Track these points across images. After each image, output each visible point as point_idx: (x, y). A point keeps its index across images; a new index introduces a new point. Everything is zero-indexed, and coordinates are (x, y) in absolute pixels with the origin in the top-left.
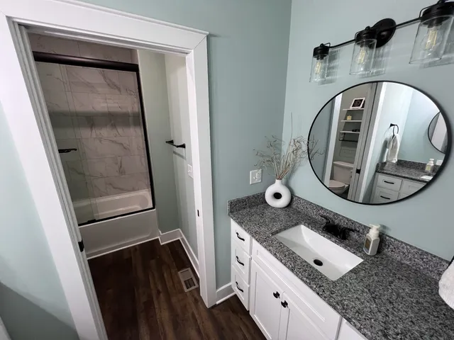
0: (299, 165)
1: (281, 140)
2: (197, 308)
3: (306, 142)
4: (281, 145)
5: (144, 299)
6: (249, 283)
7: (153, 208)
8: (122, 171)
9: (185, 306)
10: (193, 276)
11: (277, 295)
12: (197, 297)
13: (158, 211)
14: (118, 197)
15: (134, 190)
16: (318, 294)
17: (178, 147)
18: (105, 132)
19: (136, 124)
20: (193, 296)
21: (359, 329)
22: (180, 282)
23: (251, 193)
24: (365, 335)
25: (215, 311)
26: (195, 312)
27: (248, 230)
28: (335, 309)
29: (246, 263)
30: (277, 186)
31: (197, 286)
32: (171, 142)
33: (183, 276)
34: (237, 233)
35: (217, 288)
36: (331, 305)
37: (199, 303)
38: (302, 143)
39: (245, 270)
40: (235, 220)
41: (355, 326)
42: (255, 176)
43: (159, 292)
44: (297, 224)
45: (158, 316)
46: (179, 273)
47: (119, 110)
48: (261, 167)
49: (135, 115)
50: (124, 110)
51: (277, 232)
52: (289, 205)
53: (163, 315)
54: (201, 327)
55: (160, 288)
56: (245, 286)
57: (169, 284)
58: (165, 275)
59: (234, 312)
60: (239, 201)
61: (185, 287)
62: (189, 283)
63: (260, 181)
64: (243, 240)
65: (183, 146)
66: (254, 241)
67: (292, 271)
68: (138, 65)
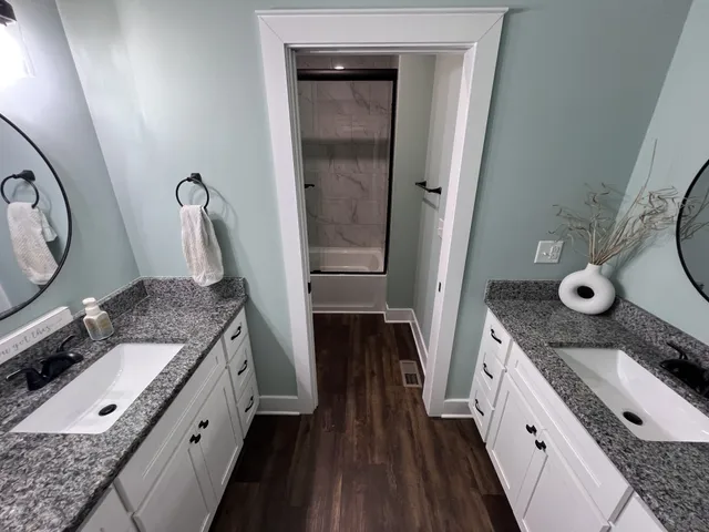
0: (652, 244)
1: (623, 195)
2: (414, 409)
3: (679, 200)
4: (619, 201)
5: (356, 374)
6: (494, 406)
7: (384, 273)
8: (354, 219)
9: (400, 402)
10: (417, 372)
11: (532, 430)
12: (418, 398)
13: (388, 278)
14: (345, 252)
15: (364, 245)
16: (598, 442)
17: (430, 191)
18: (343, 166)
19: (380, 156)
20: (412, 394)
21: (656, 511)
22: (399, 372)
23: (531, 277)
24: (663, 521)
25: (437, 424)
26: (412, 413)
27: (510, 329)
28: (621, 471)
29: (497, 376)
30: (589, 275)
31: (420, 385)
32: (423, 184)
33: (405, 367)
34: (493, 331)
35: (446, 397)
36: (615, 463)
37: (419, 406)
38: (669, 201)
39: (492, 385)
40: (492, 310)
41: (650, 504)
42: (546, 251)
43: (373, 373)
44: (609, 346)
45: (368, 397)
46: (401, 362)
47: (364, 137)
48: (562, 237)
49: (382, 143)
50: (369, 137)
51: (561, 345)
52: (607, 313)
53: (374, 399)
54: (414, 429)
55: (375, 369)
56: (487, 406)
57: (387, 369)
58: (384, 359)
59: (464, 436)
60: (506, 284)
61: (404, 380)
62: (411, 378)
63: (556, 261)
64: (500, 342)
65: (438, 191)
66: (515, 345)
67: (565, 399)
68: (396, 70)
